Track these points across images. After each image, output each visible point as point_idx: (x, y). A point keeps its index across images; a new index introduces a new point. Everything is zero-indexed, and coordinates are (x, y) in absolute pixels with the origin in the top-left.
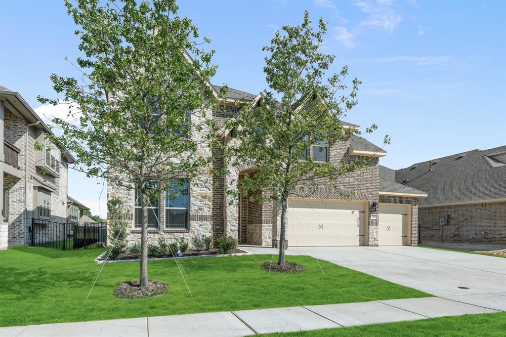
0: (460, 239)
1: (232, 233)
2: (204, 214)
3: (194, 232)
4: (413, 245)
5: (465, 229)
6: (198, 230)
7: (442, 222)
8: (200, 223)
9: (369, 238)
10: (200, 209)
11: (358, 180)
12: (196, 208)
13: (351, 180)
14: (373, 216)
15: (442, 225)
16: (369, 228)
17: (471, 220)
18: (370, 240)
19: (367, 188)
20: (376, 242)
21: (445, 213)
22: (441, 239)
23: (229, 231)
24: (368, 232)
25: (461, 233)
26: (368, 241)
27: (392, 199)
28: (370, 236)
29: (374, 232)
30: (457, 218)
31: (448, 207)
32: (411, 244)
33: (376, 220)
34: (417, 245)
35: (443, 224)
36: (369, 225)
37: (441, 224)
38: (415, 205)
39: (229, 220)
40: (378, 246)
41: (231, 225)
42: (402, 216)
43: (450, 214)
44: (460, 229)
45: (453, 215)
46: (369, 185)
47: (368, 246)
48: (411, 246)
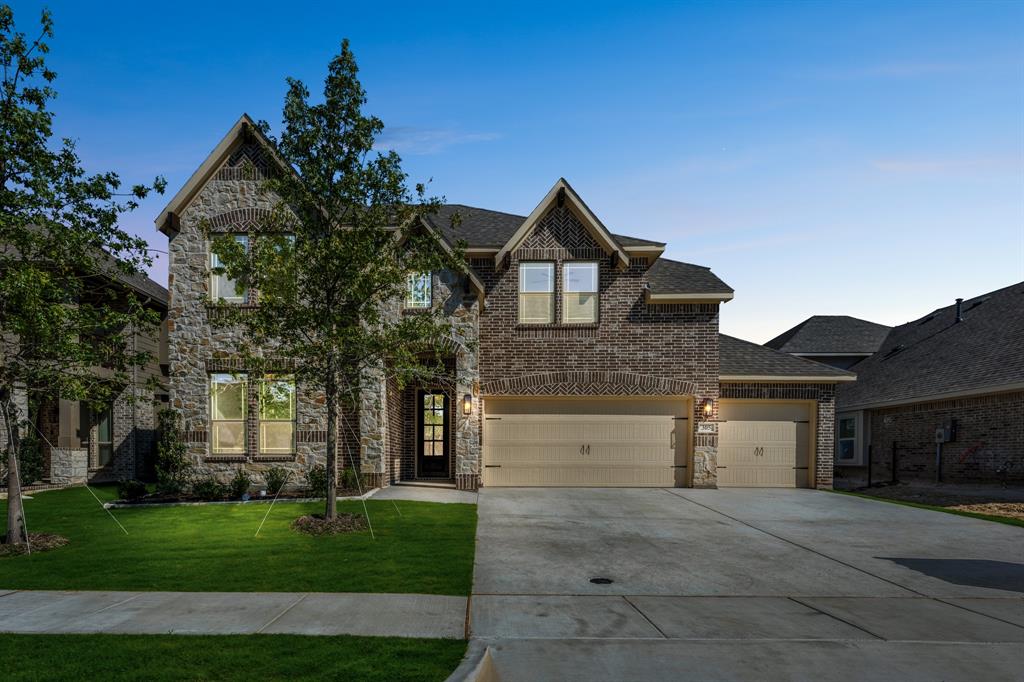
0: (979, 476)
1: (370, 461)
2: (320, 429)
3: (303, 460)
4: (818, 486)
5: (989, 452)
6: (310, 457)
7: (940, 436)
8: (314, 444)
9: (693, 471)
10: (313, 421)
11: (667, 355)
12: (307, 420)
13: (650, 354)
14: (705, 427)
15: (941, 444)
16: (694, 451)
17: (1003, 432)
18: (696, 475)
19: (690, 369)
20: (711, 479)
21: (948, 417)
22: (937, 476)
23: (366, 458)
24: (693, 459)
25: (981, 461)
26: (693, 477)
27: (765, 390)
28: (697, 467)
29: (707, 459)
30: (975, 427)
31: (953, 402)
32: (816, 484)
33: (710, 434)
34: (831, 487)
35: (942, 440)
36: (695, 445)
37: (937, 440)
38: (828, 400)
39: (366, 440)
40: (716, 488)
41: (369, 448)
42: (795, 424)
43: (958, 417)
44: (981, 453)
45: (966, 420)
46: (694, 363)
47: (692, 487)
48: (815, 488)
